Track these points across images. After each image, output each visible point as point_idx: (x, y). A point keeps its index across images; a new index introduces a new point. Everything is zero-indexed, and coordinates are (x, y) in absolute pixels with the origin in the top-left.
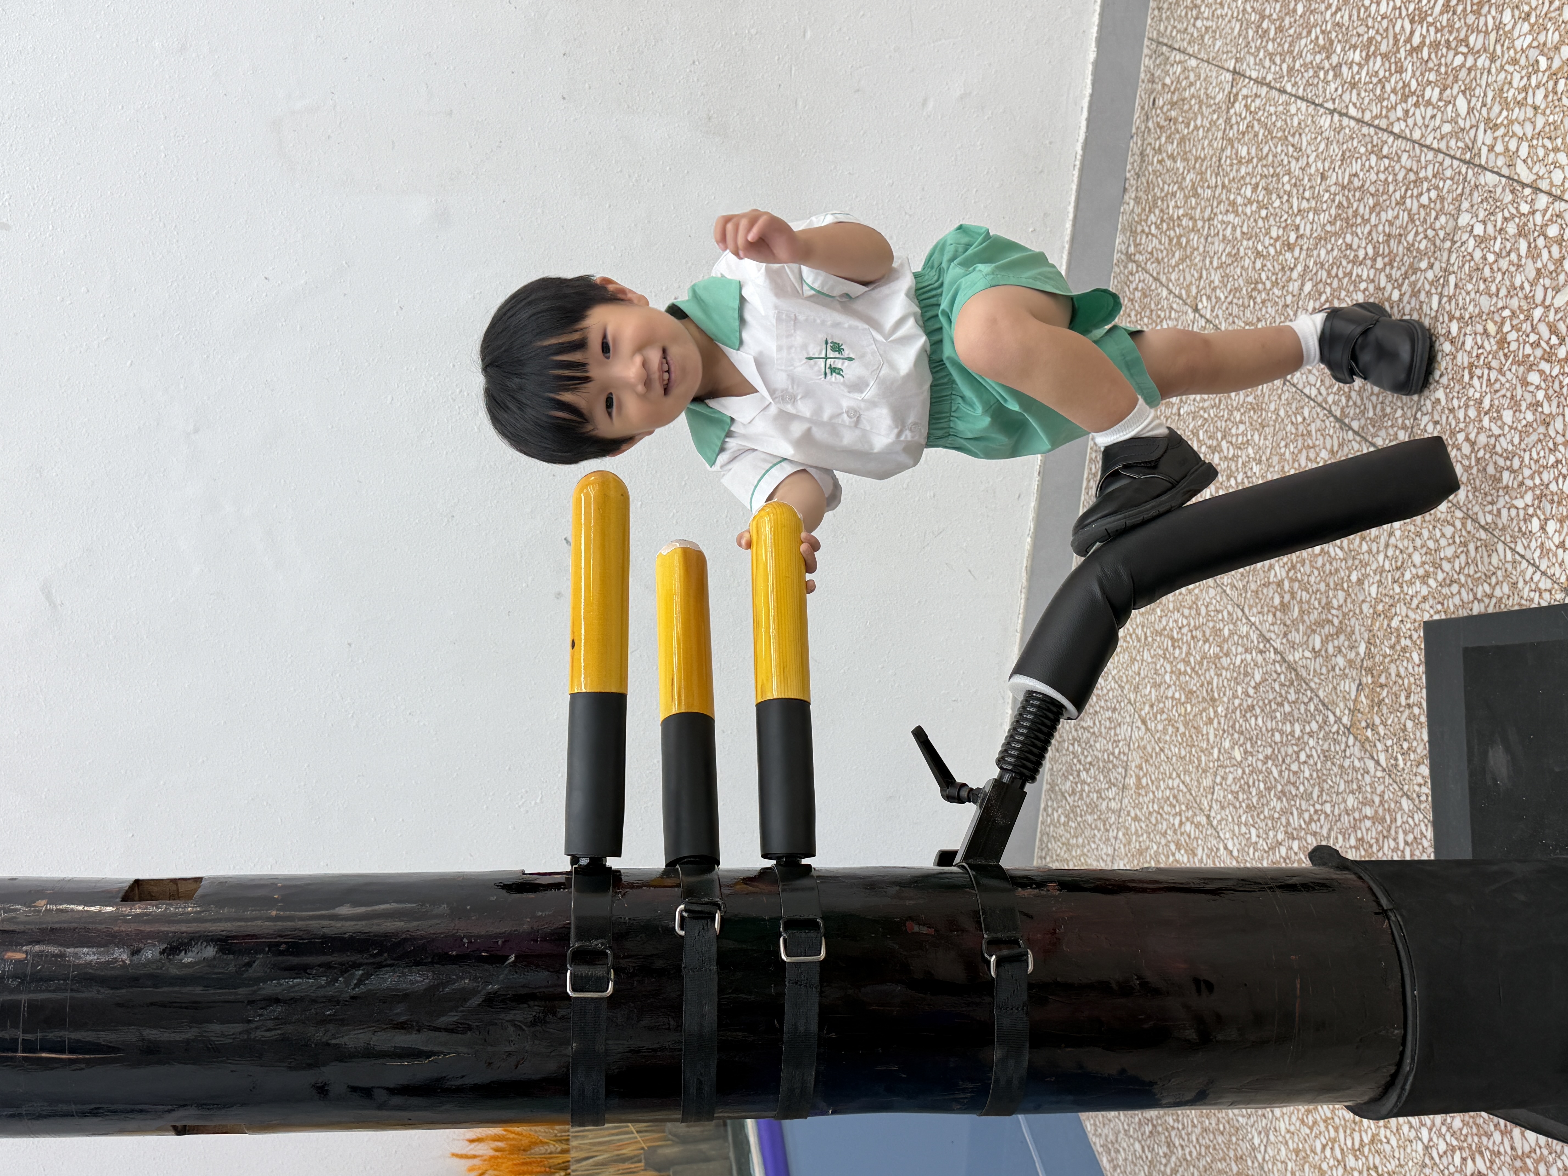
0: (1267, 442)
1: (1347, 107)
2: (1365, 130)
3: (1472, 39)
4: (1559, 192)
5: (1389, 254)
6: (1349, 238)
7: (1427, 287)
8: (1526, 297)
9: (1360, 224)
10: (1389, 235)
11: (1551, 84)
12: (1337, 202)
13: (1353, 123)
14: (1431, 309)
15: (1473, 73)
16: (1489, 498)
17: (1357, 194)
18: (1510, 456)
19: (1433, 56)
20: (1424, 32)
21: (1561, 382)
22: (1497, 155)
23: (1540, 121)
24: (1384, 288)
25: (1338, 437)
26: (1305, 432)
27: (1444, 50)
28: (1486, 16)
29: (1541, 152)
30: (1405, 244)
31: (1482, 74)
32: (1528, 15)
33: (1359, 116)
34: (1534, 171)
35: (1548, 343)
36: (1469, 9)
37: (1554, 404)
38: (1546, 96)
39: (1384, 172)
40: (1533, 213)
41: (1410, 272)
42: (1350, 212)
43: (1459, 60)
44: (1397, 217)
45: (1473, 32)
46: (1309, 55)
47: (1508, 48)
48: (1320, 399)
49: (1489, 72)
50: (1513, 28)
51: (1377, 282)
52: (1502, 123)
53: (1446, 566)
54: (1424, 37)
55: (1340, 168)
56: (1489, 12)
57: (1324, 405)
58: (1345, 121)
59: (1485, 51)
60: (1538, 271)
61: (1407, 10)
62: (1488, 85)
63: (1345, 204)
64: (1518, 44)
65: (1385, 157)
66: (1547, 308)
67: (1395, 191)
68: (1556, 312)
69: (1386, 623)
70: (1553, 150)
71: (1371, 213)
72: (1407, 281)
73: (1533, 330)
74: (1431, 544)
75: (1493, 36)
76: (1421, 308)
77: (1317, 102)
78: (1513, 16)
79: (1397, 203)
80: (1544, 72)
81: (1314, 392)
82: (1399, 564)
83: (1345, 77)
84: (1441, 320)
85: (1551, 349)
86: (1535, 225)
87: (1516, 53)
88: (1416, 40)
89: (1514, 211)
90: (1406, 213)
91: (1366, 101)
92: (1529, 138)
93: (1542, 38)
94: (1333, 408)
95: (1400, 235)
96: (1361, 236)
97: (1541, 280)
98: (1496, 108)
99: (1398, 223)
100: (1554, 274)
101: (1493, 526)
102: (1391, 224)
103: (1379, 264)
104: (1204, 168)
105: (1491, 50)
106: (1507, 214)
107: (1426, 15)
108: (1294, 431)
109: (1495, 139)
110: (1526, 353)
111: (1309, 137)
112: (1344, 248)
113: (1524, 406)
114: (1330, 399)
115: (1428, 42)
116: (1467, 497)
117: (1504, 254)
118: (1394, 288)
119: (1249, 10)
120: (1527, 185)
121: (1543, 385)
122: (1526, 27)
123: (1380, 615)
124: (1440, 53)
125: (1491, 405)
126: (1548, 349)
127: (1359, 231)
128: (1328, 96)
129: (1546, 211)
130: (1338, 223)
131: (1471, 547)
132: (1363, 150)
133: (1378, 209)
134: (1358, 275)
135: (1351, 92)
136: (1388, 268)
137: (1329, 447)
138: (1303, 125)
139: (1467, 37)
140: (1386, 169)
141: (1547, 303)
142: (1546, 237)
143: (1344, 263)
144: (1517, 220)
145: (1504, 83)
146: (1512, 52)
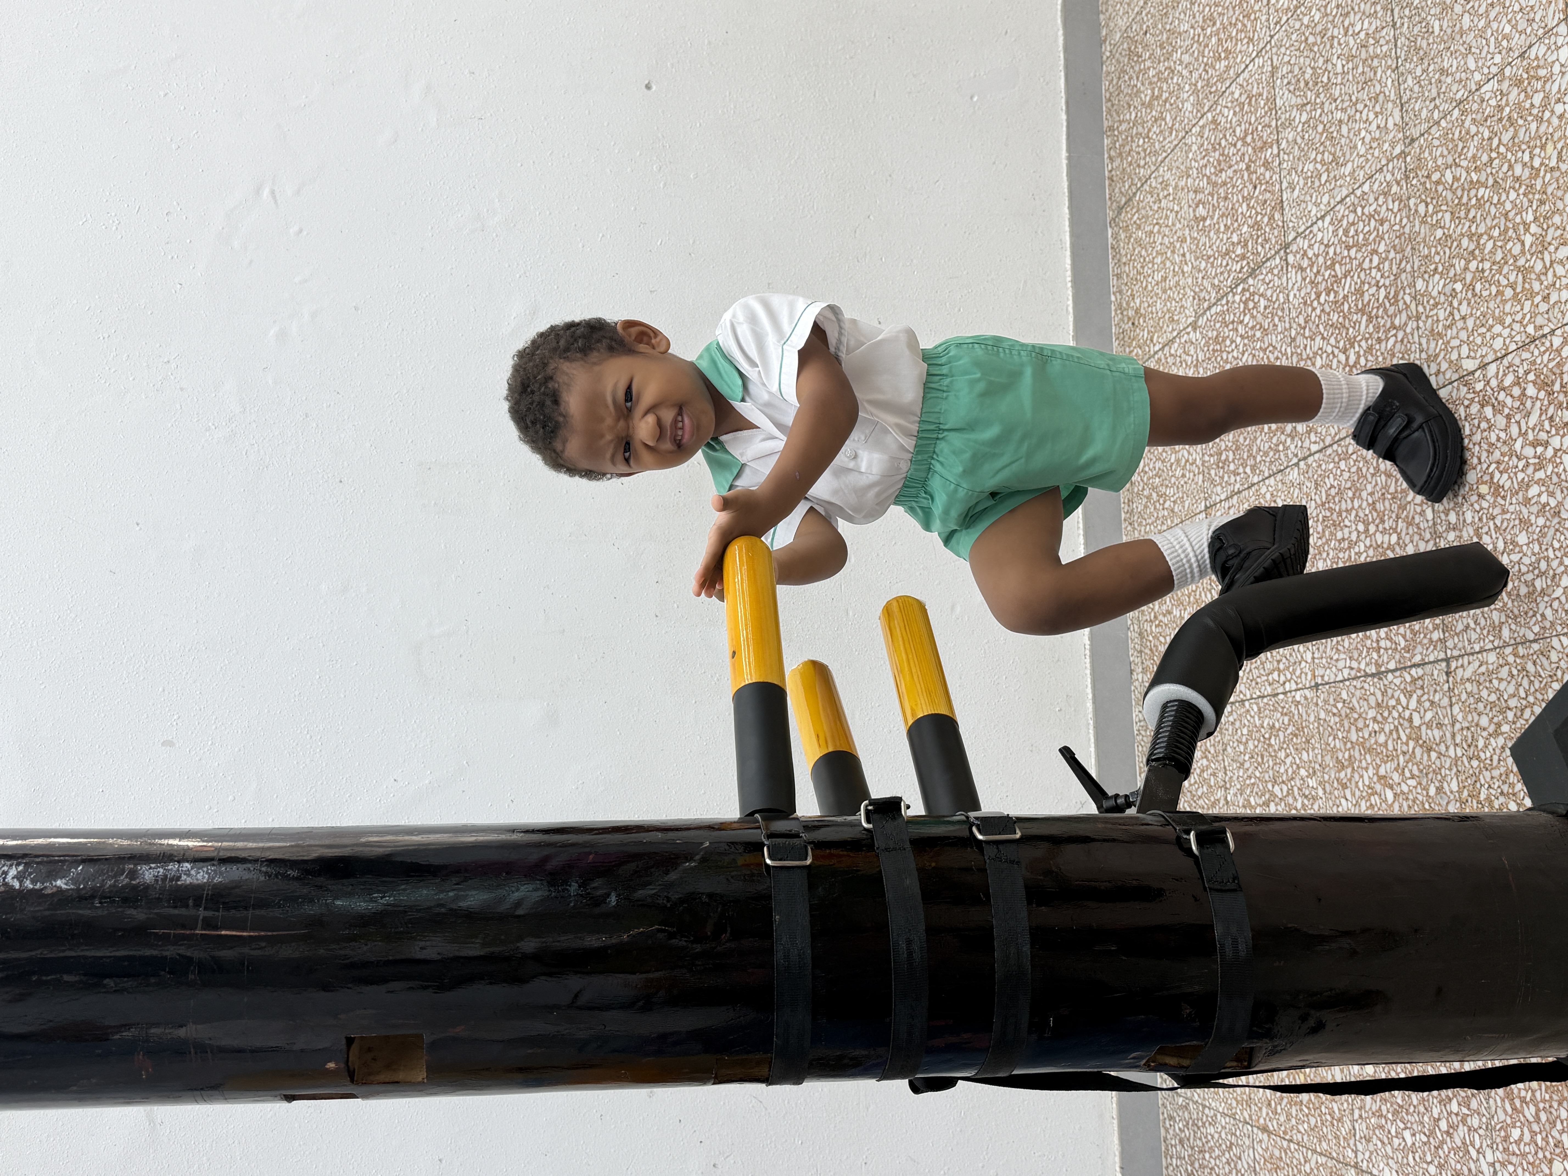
0: (1316, 751)
1: (1309, 449)
2: (1329, 451)
3: (1397, 322)
4: (1503, 352)
5: (1378, 516)
6: (1339, 535)
7: (1418, 509)
8: (1505, 442)
9: (1346, 517)
10: (1374, 503)
11: (1470, 295)
12: (1321, 519)
13: (1317, 456)
14: (1427, 521)
15: (1406, 340)
16: (1531, 613)
17: (1337, 499)
18: (1536, 565)
19: (1370, 358)
20: (1357, 349)
21: (1557, 474)
22: (1444, 373)
23: (1470, 323)
24: (1382, 543)
25: (1380, 689)
26: (1348, 711)
27: (1377, 347)
28: (1403, 298)
29: (1479, 341)
30: (1389, 496)
31: (1412, 335)
32: (1436, 269)
33: (1322, 445)
34: (1478, 356)
35: (1535, 457)
36: (1388, 305)
37: (1558, 492)
38: (1469, 304)
39: (1355, 465)
40: (1488, 382)
41: (1401, 511)
42: (1335, 516)
43: (1392, 341)
44: (1377, 484)
45: (1396, 316)
46: (1266, 444)
47: (1428, 302)
48: (1353, 673)
49: (1418, 328)
50: (1427, 287)
51: (1375, 545)
52: (1441, 350)
53: (1513, 703)
54: (1358, 352)
55: (1316, 494)
56: (1405, 294)
57: (1359, 674)
58: (1311, 459)
59: (1410, 318)
60: (1508, 417)
61: (1338, 348)
62: (1419, 337)
63: (1328, 514)
64: (1435, 293)
65: (1352, 454)
66: (1526, 433)
67: (1368, 468)
68: (1533, 430)
69: (1475, 802)
70: (1488, 330)
71: (1352, 502)
72: (1400, 520)
73: (1519, 459)
74: (1493, 698)
75: (1413, 306)
76: (1419, 528)
77: (1282, 468)
78: (1424, 280)
79: (1373, 475)
80: (1461, 292)
81: (1346, 672)
82: (1470, 741)
83: (1301, 432)
84: (1439, 521)
85: (1539, 458)
86: (1492, 389)
87: (1434, 299)
88: (1352, 359)
89: (1472, 395)
90: (1383, 477)
91: (1324, 433)
92: (1465, 339)
93: (1451, 274)
94: (1368, 670)
95: (1383, 494)
96: (1348, 524)
97: (1513, 420)
98: (1433, 345)
99: (1378, 488)
100: (1521, 407)
101: (1542, 631)
102: (1372, 494)
103: (1372, 528)
104: (1198, 597)
105: (1415, 313)
106: (1466, 403)
107: (1355, 337)
108: (1337, 719)
109: (1439, 364)
110: (1519, 480)
111: (1283, 497)
112: (1337, 544)
113: (1533, 518)
114: (1362, 666)
115: (1362, 353)
116: (1511, 629)
117: (1474, 430)
118: (1390, 535)
119: (1207, 458)
120: (1476, 371)
121: (1543, 489)
122: (1437, 277)
123: (1467, 801)
124: (1374, 351)
125: (1505, 543)
126: (1537, 461)
127: (1347, 523)
128: (1290, 456)
129: (1498, 372)
130: (1327, 533)
131: (1530, 667)
132: (1332, 465)
133: (1357, 494)
134: (1356, 554)
135: (1309, 438)
136: (1381, 527)
137: (1373, 704)
138: (1275, 493)
139: (1392, 323)
140: (1355, 461)
141: (1523, 431)
142: (1504, 389)
143: (1341, 555)
144: (1477, 399)
145: (1433, 324)
146: (1432, 302)
